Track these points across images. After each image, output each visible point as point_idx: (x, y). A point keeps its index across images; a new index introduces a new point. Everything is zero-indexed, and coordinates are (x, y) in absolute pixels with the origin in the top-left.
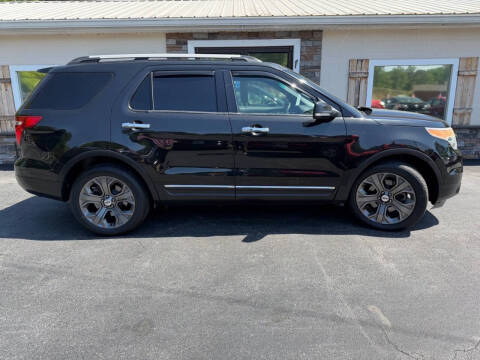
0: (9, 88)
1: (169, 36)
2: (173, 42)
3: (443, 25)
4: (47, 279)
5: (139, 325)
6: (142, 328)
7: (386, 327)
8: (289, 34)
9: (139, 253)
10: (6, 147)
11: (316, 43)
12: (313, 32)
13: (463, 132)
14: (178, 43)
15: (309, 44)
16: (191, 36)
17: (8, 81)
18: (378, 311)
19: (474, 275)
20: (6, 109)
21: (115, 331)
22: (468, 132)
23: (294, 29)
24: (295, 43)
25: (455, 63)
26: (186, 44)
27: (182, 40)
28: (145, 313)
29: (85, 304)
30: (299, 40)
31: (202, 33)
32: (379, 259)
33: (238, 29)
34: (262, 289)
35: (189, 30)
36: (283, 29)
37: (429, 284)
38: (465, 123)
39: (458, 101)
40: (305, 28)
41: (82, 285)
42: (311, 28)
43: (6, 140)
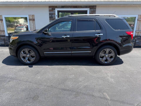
0: (2, 22)
1: (50, 7)
2: (51, 9)
3: (134, 4)
4: (9, 81)
5: (34, 97)
6: (35, 98)
7: (108, 100)
8: (86, 7)
9: (37, 74)
10: (1, 40)
11: (94, 10)
12: (93, 6)
13: (138, 38)
14: (52, 9)
15: (92, 10)
16: (56, 7)
17: (2, 20)
18: (106, 95)
19: (137, 84)
20: (2, 28)
21: (27, 99)
22: (140, 38)
23: (87, 5)
24: (88, 10)
25: (137, 16)
26: (55, 9)
27: (54, 8)
28: (36, 93)
29: (19, 90)
30: (89, 9)
31: (60, 6)
32: (109, 78)
33: (70, 5)
34: (72, 86)
35: (55, 5)
36: (84, 5)
37: (123, 86)
38: (139, 35)
39: (137, 28)
40: (91, 5)
41: (19, 84)
42: (93, 5)
43: (2, 37)
